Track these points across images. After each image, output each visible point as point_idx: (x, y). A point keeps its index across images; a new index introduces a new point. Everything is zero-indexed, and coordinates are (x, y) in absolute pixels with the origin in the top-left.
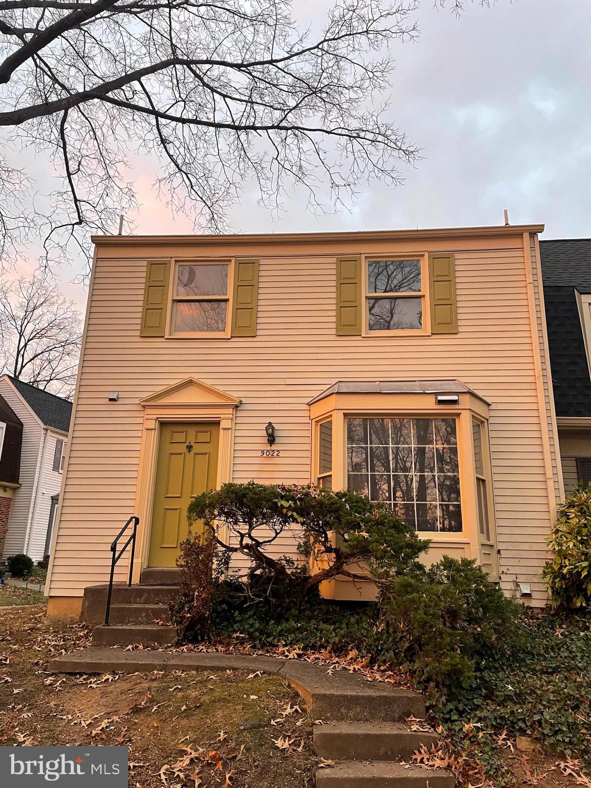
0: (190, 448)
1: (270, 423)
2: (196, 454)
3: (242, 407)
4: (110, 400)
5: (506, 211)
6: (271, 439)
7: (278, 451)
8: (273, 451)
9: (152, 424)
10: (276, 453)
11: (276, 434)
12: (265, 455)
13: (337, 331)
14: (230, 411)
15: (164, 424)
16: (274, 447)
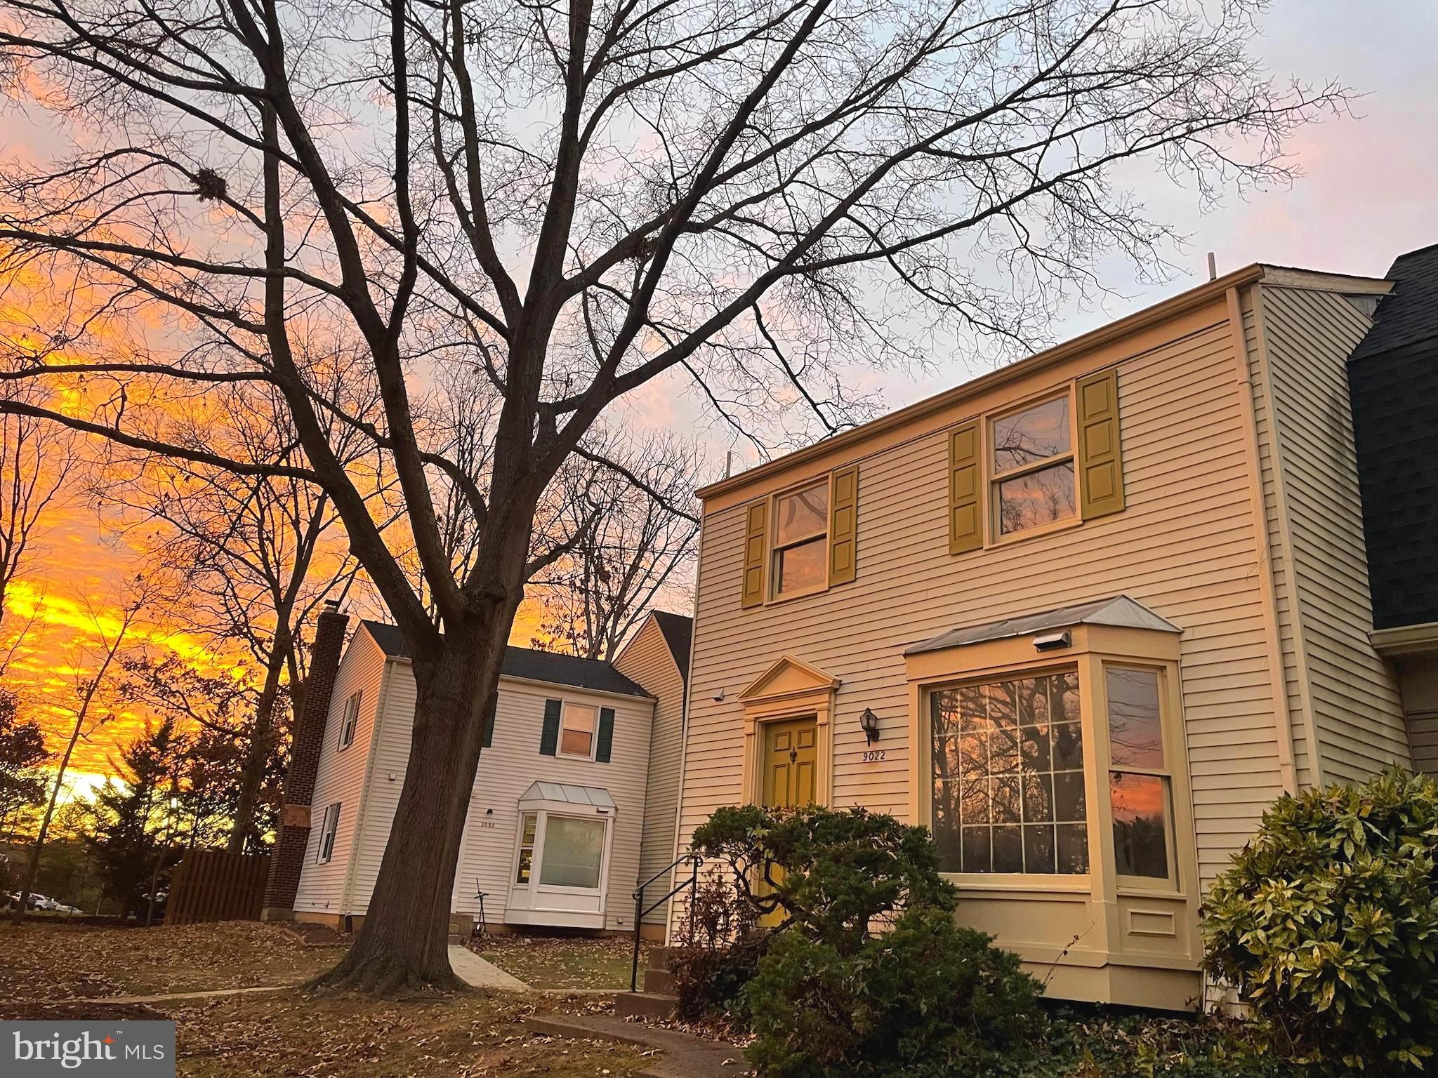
0: (794, 756)
1: (868, 710)
2: (799, 764)
3: (844, 689)
4: (717, 699)
5: (1211, 256)
6: (873, 734)
7: (883, 751)
8: (877, 752)
9: (750, 728)
10: (881, 754)
11: (882, 725)
12: (868, 760)
13: (951, 548)
14: (826, 697)
15: (768, 726)
16: (879, 746)
